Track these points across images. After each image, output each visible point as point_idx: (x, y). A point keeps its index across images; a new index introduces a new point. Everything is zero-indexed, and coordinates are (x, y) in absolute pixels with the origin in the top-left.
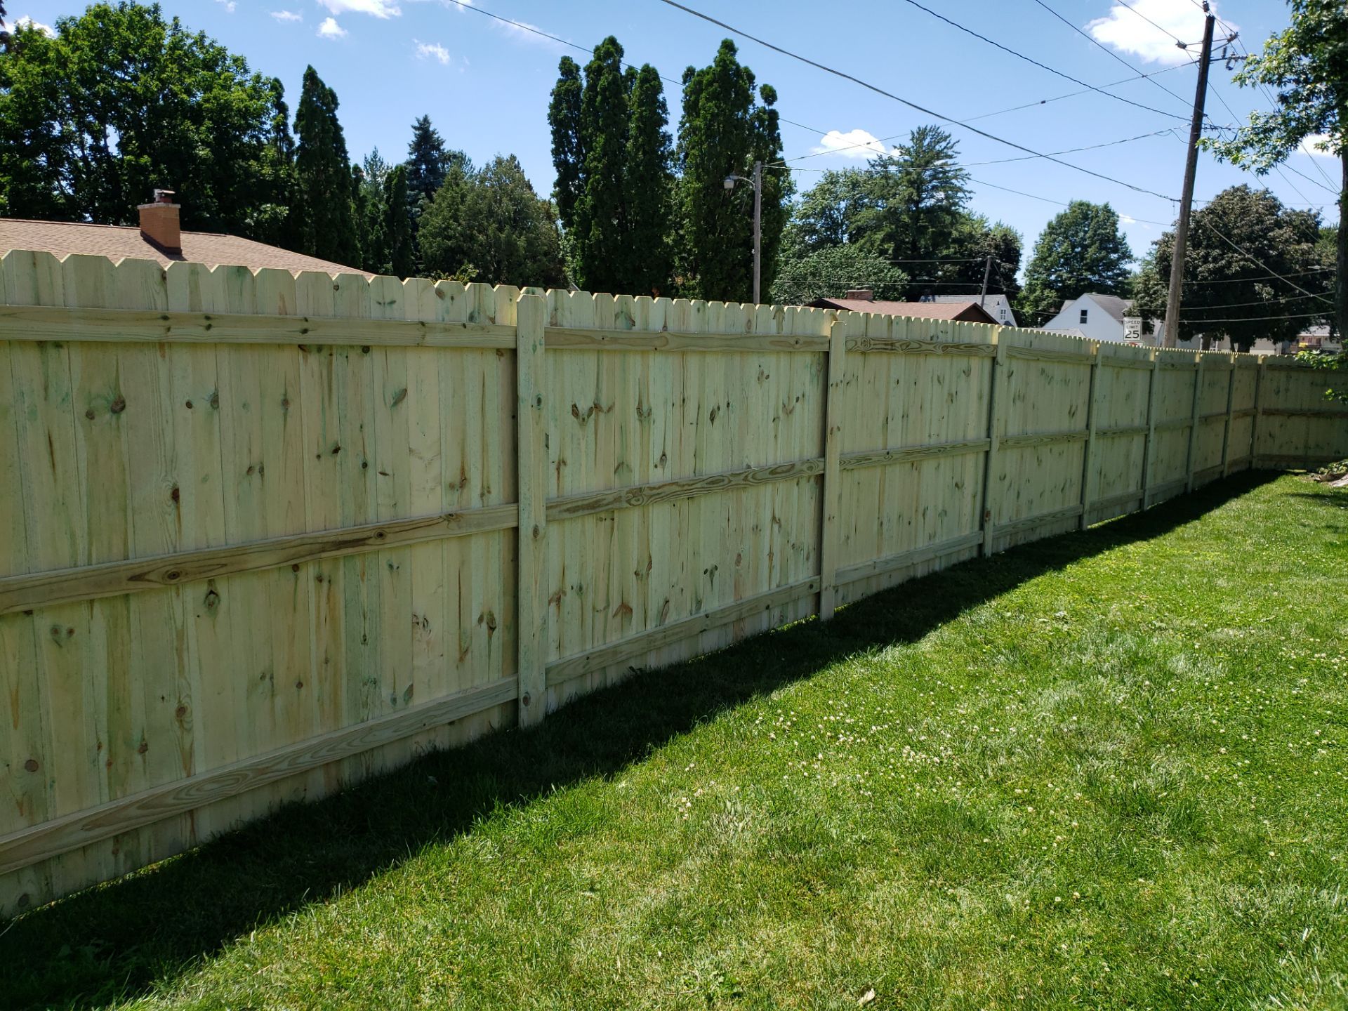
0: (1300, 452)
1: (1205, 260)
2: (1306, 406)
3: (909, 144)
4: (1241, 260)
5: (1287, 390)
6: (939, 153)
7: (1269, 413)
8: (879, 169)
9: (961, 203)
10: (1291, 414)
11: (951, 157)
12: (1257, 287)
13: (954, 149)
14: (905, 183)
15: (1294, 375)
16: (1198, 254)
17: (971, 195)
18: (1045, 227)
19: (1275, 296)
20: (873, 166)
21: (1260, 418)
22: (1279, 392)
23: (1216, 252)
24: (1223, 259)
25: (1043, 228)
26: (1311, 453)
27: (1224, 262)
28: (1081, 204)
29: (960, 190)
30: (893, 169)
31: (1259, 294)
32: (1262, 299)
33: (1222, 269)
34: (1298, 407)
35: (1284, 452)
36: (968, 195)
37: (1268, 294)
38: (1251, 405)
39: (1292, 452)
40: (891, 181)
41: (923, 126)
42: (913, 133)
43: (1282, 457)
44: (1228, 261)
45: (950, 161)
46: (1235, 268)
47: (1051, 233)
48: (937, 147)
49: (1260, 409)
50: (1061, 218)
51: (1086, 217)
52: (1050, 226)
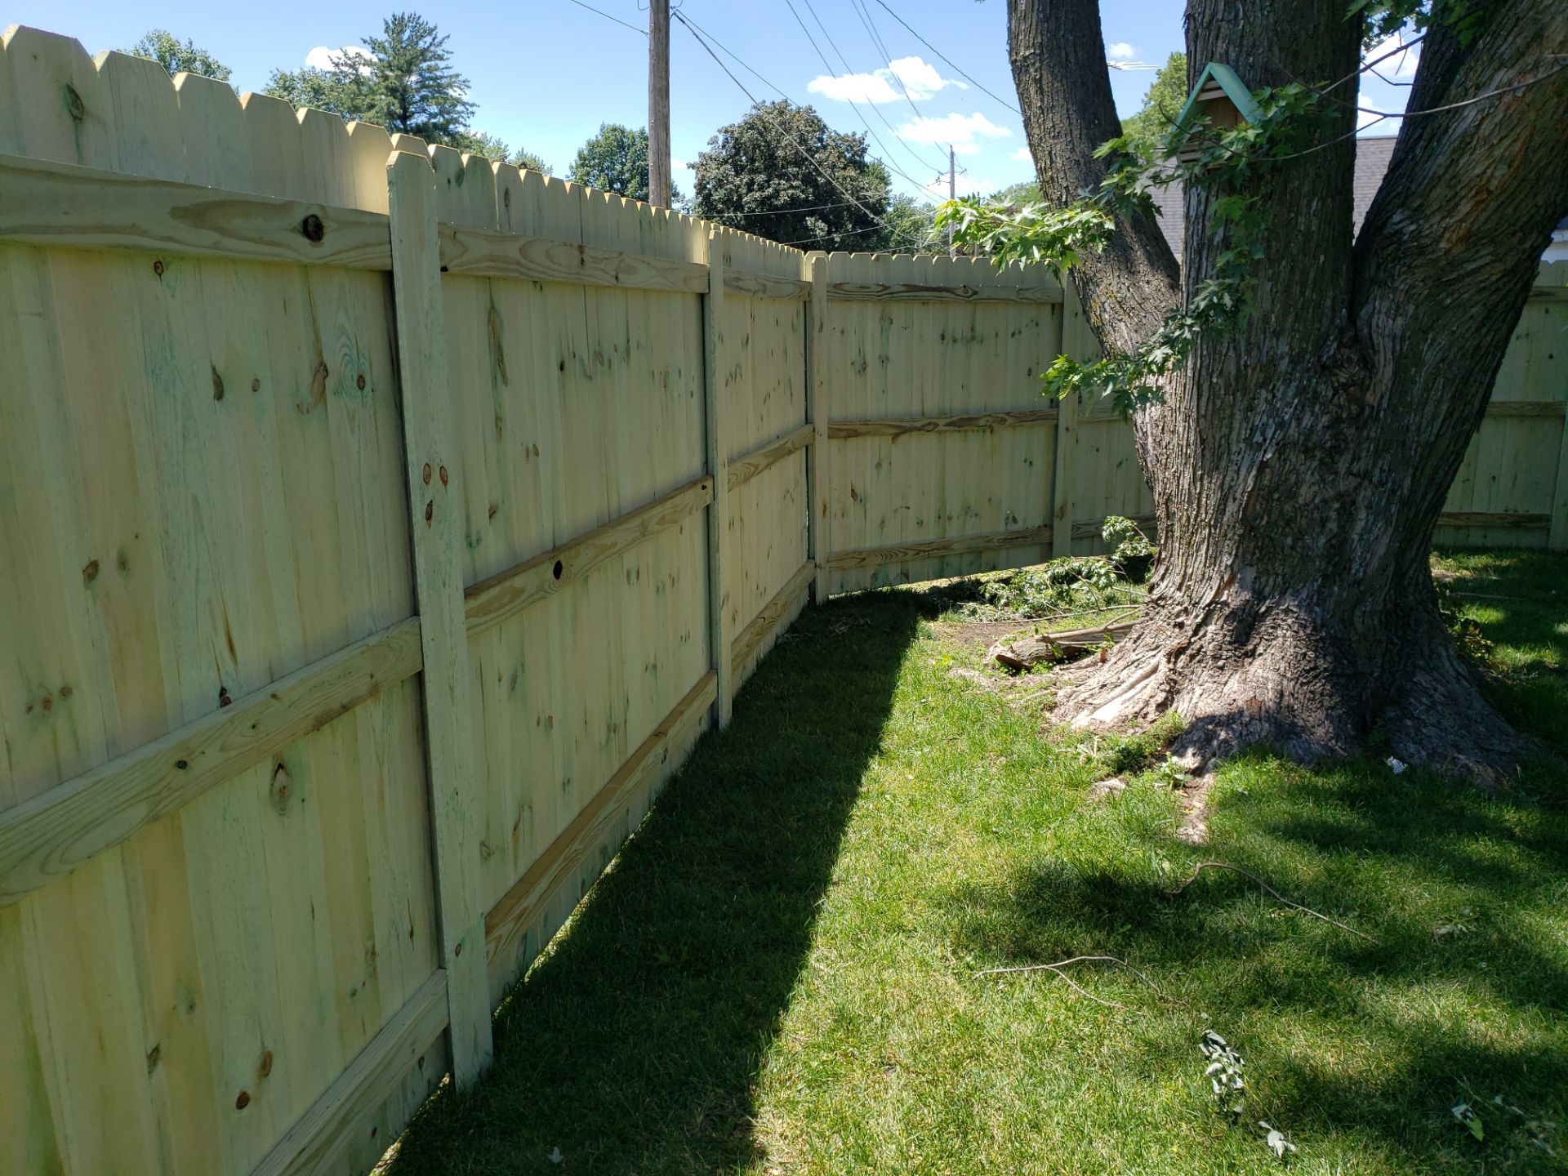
0: (930, 534)
1: (750, 186)
2: (932, 405)
3: (382, 37)
4: (789, 188)
5: (884, 360)
6: (424, 51)
7: (845, 431)
8: (345, 69)
9: (461, 120)
10: (900, 429)
11: (441, 58)
12: (810, 221)
13: (444, 46)
14: (383, 90)
15: (897, 311)
16: (741, 181)
17: (474, 109)
18: (575, 157)
19: (829, 232)
20: (337, 65)
21: (824, 448)
22: (864, 367)
23: (761, 178)
24: (769, 186)
25: (573, 158)
26: (953, 532)
27: (770, 190)
28: (614, 130)
29: (458, 101)
30: (365, 71)
31: (813, 230)
32: (816, 236)
33: (769, 198)
34: (915, 407)
35: (892, 539)
36: (470, 109)
37: (822, 230)
38: (795, 415)
39: (913, 536)
40: (364, 89)
41: (399, 14)
42: (387, 23)
43: (887, 554)
44: (775, 189)
45: (441, 64)
46: (784, 198)
47: (583, 165)
48: (421, 44)
49: (821, 425)
50: (592, 146)
51: (621, 146)
52: (580, 156)
